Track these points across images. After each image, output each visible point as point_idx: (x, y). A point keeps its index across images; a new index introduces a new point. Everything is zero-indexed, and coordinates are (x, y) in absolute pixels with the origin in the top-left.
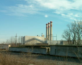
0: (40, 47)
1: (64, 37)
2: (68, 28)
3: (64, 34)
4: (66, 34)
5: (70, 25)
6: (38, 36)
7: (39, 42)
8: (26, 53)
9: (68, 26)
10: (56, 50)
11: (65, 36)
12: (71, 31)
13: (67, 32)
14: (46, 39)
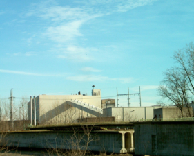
0: (97, 129)
1: (165, 94)
2: (180, 66)
3: (165, 86)
4: (173, 84)
5: (186, 55)
6: (79, 93)
7: (86, 115)
8: (64, 151)
9: (179, 57)
10: (153, 136)
11: (170, 91)
12: (188, 74)
13: (175, 77)
14: (107, 104)
